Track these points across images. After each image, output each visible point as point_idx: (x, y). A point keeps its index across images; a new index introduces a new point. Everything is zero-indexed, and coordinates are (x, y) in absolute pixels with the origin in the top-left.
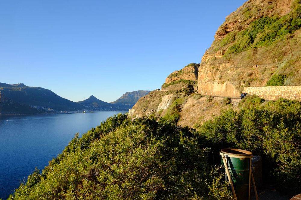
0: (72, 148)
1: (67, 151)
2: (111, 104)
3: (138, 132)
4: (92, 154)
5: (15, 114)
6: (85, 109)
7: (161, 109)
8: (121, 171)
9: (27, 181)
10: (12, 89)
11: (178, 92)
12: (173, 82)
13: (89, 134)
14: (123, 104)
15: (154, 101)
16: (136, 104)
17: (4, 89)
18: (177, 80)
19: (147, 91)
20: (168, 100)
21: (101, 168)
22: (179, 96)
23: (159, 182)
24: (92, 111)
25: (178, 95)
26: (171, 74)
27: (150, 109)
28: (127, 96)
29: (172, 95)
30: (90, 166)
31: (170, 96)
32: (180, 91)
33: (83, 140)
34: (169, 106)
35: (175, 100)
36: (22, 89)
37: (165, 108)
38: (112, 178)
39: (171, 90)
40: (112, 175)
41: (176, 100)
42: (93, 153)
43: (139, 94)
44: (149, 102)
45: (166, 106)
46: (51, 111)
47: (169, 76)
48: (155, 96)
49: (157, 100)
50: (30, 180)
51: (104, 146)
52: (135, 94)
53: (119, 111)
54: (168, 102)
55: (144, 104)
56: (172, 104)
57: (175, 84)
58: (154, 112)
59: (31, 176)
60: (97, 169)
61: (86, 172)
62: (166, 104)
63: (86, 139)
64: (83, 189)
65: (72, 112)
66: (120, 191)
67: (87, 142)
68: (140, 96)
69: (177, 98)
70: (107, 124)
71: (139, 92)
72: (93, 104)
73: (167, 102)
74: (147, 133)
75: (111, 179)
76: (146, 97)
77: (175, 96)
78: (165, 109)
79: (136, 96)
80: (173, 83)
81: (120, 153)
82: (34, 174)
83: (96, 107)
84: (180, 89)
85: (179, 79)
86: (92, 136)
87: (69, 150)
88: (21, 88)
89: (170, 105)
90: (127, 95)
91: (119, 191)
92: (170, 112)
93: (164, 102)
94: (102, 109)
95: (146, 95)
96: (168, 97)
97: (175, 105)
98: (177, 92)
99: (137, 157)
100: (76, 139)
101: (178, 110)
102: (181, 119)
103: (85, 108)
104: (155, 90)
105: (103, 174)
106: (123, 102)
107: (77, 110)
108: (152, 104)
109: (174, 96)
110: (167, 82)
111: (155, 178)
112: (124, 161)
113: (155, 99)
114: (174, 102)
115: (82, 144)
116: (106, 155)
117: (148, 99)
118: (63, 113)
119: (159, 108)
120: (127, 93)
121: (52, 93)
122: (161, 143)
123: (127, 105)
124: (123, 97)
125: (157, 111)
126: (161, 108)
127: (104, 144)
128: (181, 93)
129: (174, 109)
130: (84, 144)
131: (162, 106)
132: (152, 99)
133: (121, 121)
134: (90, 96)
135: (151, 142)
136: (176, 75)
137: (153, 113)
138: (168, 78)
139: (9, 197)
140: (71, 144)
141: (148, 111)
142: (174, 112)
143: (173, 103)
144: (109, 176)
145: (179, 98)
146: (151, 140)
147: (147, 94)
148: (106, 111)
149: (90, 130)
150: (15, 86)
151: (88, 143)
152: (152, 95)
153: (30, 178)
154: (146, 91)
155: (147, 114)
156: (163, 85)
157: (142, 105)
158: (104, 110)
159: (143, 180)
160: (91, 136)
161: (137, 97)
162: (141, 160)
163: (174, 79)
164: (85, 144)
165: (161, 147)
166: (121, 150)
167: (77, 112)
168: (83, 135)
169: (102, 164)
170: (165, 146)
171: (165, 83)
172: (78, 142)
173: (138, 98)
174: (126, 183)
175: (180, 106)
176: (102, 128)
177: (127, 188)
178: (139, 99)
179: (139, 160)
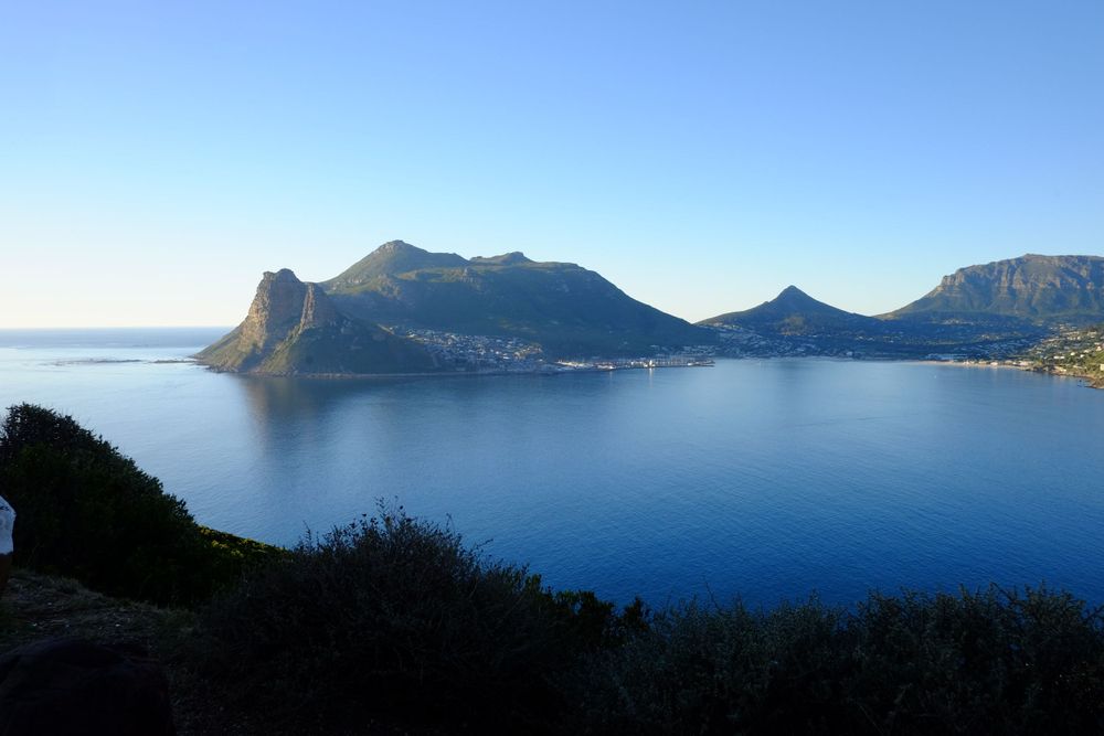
2: (879, 321)
14: (934, 322)
28: (961, 286)
43: (1023, 272)
52: (1000, 272)
68: (1025, 282)
71: (1022, 265)
72: (787, 321)
79: (1006, 285)
90: (962, 279)
106: (936, 313)
120: (962, 270)
123: (949, 326)
124: (940, 289)
154: (1060, 258)
161: (1009, 288)
173: (1014, 294)
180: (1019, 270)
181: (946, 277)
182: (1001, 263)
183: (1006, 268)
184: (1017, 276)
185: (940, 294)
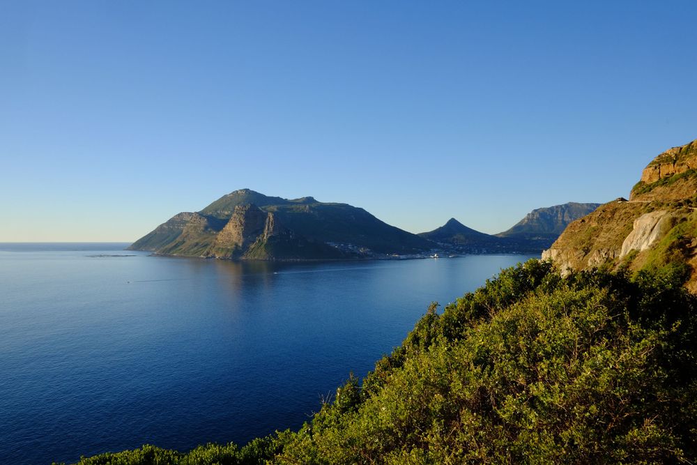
0: (423, 335)
1: (414, 343)
2: (497, 238)
3: (588, 307)
4: (478, 353)
5: (298, 260)
6: (436, 250)
7: (633, 250)
8: (557, 400)
9: (334, 399)
10: (292, 209)
11: (681, 205)
12: (666, 179)
13: (459, 305)
14: (527, 239)
15: (609, 230)
16: (560, 238)
17: (277, 208)
18: (677, 173)
19: (591, 205)
20: (653, 225)
21: (500, 387)
22: (684, 215)
23: (664, 439)
24: (452, 253)
25: (681, 212)
26: (659, 156)
27: (599, 249)
28: (537, 219)
29: (663, 213)
30: (477, 381)
31: (658, 216)
32: (688, 201)
33: (448, 319)
34: (654, 241)
35: (673, 226)
36: (310, 208)
37: (644, 247)
38: (536, 416)
39: (660, 199)
40: (533, 407)
41: (676, 227)
42: (480, 351)
43: (569, 211)
44: (596, 232)
45: (646, 243)
46: (365, 255)
47: (653, 163)
48: (612, 217)
49: (618, 227)
50: (341, 397)
51: (504, 336)
52: (557, 212)
53: (517, 254)
54: (652, 230)
55: (583, 236)
56: (666, 237)
57: (671, 182)
58: (611, 256)
59: (342, 388)
60: (492, 388)
61: (468, 393)
62: (646, 236)
63: (455, 318)
64: (463, 431)
65: (409, 256)
66: (558, 449)
67: (456, 325)
68: (571, 217)
69: (678, 221)
70: (501, 285)
71: (568, 208)
72: (455, 237)
73: (648, 232)
74: (613, 309)
75: (533, 416)
76: (587, 221)
77: (674, 214)
78: (642, 250)
79: (561, 219)
80: (665, 181)
81: (548, 355)
82: (348, 385)
83: (462, 246)
84: (687, 197)
85: (684, 169)
86: (468, 312)
87: (416, 340)
88: (307, 207)
89: (657, 239)
90: (537, 215)
91: (554, 447)
92: (660, 257)
93: (641, 232)
94: (476, 251)
95: (587, 213)
96: (650, 219)
97: (675, 240)
98: (677, 203)
99: (597, 370)
100: (431, 316)
101: (683, 252)
102: (693, 276)
103: (438, 247)
104: (614, 202)
105: (510, 404)
106: (527, 234)
107: (420, 253)
108: (603, 238)
109: (670, 216)
110: (646, 179)
111: (650, 429)
112: (562, 377)
113: (613, 224)
114: (670, 232)
115: (445, 328)
116: (512, 359)
117: (594, 225)
118: (390, 259)
119: (627, 246)
120: (535, 211)
121: (368, 214)
122: (660, 338)
123: (536, 241)
124: (526, 221)
125: (621, 255)
126: (631, 248)
127: (503, 331)
128: (691, 206)
129: (670, 249)
130: (450, 330)
131: (634, 243)
132: (604, 226)
133: (536, 279)
134: (447, 221)
135: (629, 333)
136: (674, 159)
137: (609, 260)
138: (651, 169)
139: (302, 427)
140: (421, 328)
141: (595, 254)
142: (672, 257)
143: (666, 233)
144: (526, 410)
145: (685, 219)
146: (630, 329)
147: (590, 211)
148: (485, 254)
149: (463, 297)
150: (297, 203)
151: (460, 327)
152: (603, 215)
153: (341, 394)
154: (587, 204)
155: (590, 264)
156: (635, 188)
157: (578, 240)
158: (480, 252)
159: (612, 429)
160: (466, 311)
161: (563, 220)
162: (608, 378)
163: (667, 169)
164: (453, 329)
165: (659, 347)
166: (548, 349)
167: (419, 256)
168: (447, 308)
169: (504, 378)
170: (671, 347)
171: (641, 183)
172: (437, 323)
173: (565, 224)
174: (572, 432)
175: (690, 242)
176: (492, 293)
177: (576, 443)
178: (569, 226)
179: (604, 378)
180: (567, 211)
181: (529, 214)
182: (557, 207)
183: (560, 210)
184: (566, 214)
185: (526, 224)
